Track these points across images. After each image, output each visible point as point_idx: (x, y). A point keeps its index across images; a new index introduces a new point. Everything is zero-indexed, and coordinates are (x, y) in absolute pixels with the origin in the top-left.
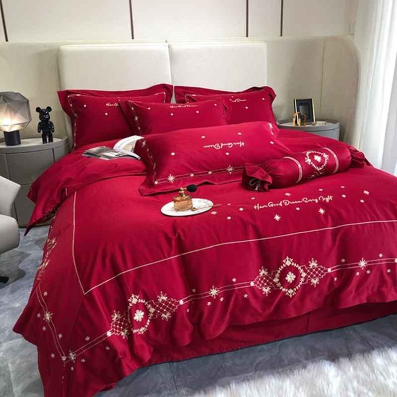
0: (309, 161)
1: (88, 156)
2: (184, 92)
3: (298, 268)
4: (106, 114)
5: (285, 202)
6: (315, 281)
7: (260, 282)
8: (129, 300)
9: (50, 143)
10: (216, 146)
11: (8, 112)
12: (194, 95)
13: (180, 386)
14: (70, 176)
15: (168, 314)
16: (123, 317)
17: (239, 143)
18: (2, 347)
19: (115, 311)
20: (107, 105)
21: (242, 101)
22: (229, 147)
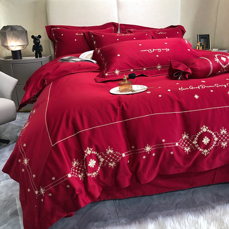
0: (217, 60)
2: (125, 28)
3: (212, 134)
4: (76, 40)
5: (202, 86)
6: (224, 144)
7: (183, 144)
8: (85, 151)
9: (40, 58)
10: (149, 51)
11: (14, 38)
12: (133, 30)
14: (49, 72)
15: (114, 163)
16: (80, 164)
17: (165, 49)
19: (74, 159)
20: (76, 34)
21: (164, 33)
22: (159, 51)
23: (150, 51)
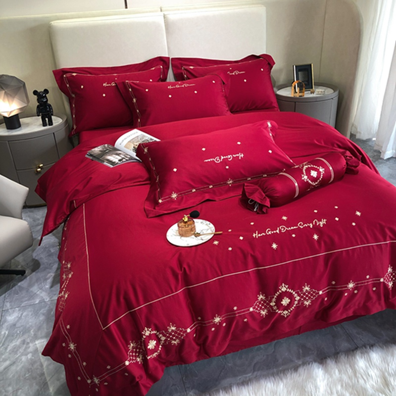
0: (305, 177)
1: (91, 158)
2: (180, 64)
3: (292, 293)
4: (104, 95)
5: (282, 228)
6: (307, 303)
7: (258, 306)
8: (143, 333)
10: (216, 160)
12: (192, 67)
13: (188, 388)
14: (77, 188)
15: (177, 340)
16: (138, 345)
17: (238, 155)
18: (30, 348)
19: (130, 342)
20: (104, 85)
21: (240, 73)
22: (230, 160)
23: (218, 160)
